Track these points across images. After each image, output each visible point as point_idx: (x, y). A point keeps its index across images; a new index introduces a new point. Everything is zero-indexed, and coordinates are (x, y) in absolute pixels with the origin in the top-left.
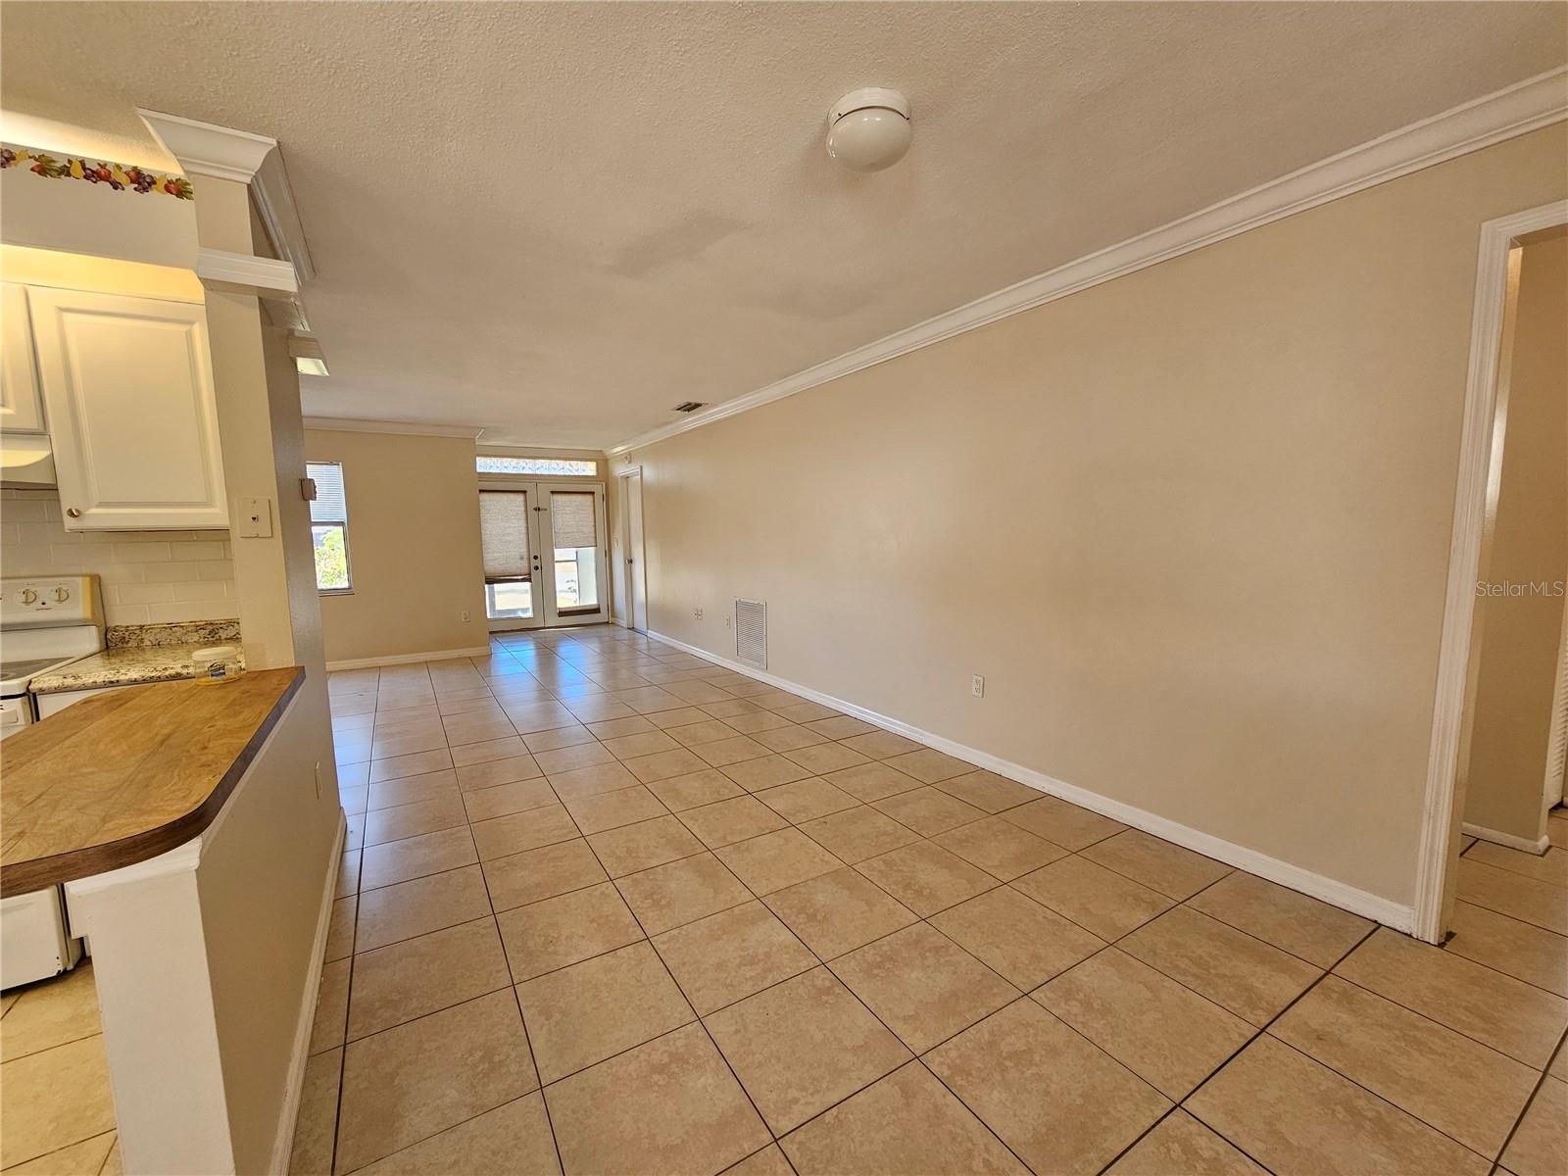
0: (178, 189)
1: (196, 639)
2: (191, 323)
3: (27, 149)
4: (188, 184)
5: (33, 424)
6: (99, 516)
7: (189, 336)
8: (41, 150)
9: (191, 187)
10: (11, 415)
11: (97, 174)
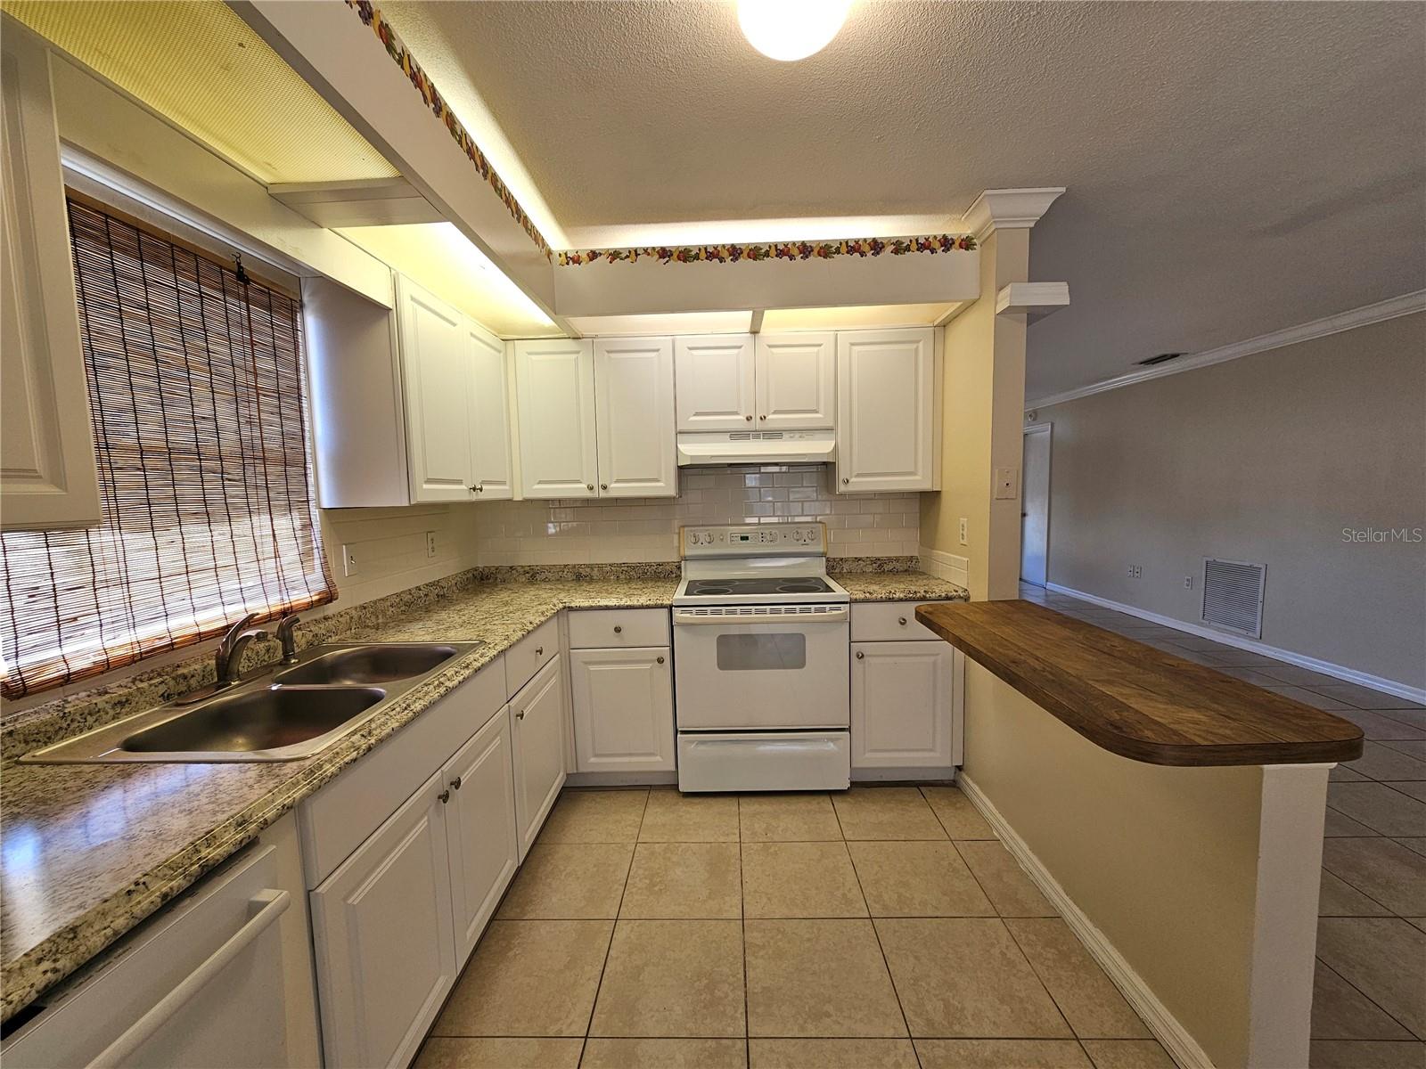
0: (967, 244)
1: (871, 570)
2: (918, 342)
3: (890, 238)
4: (973, 239)
5: (830, 424)
6: (859, 484)
7: (917, 350)
8: (896, 237)
9: (975, 240)
10: (820, 418)
11: (924, 245)
